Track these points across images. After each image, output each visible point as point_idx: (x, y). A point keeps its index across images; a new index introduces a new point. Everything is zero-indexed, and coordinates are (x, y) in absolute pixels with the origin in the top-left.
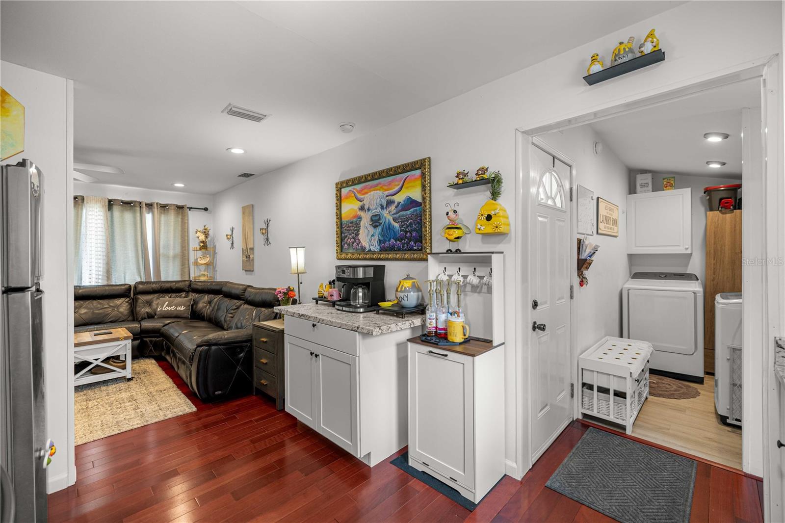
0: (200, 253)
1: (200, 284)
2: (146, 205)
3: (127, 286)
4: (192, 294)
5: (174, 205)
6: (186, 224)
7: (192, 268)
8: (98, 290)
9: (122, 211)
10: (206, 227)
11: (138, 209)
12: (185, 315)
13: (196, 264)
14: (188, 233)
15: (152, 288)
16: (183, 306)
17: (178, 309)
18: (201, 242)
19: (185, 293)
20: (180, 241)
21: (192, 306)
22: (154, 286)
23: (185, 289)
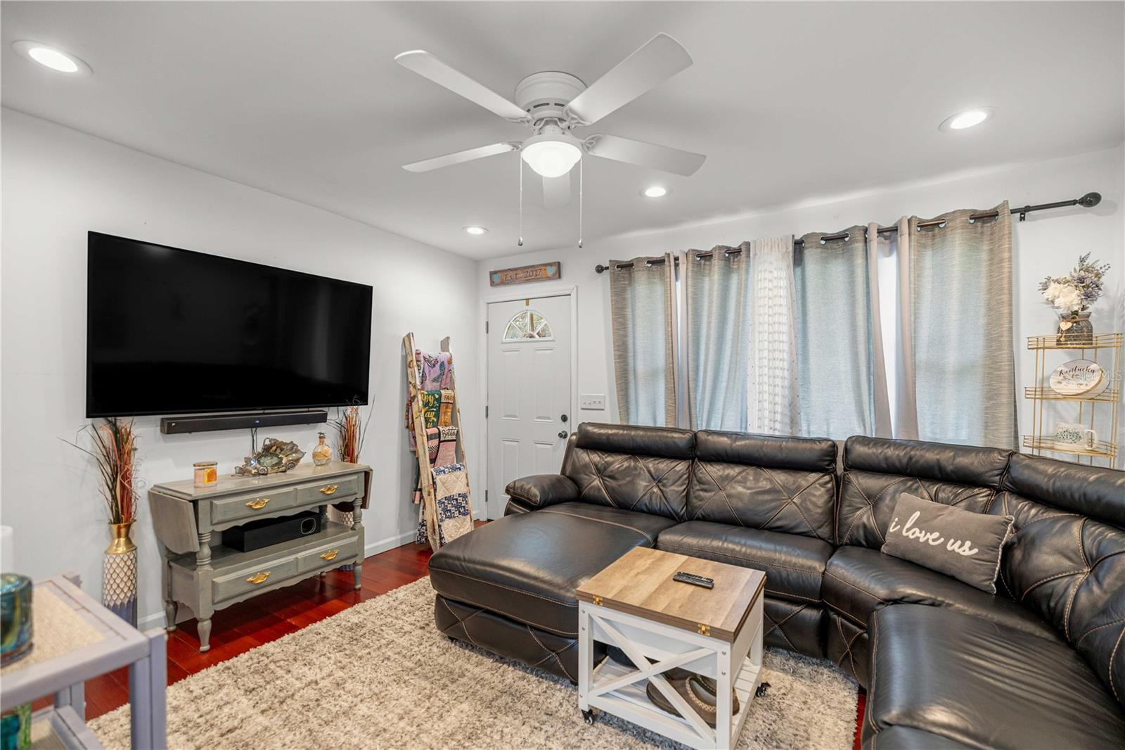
0: (1058, 359)
1: (1050, 470)
2: (881, 232)
3: (824, 445)
4: (1014, 502)
5: (964, 211)
6: (1006, 264)
7: (1026, 408)
8: (767, 446)
9: (825, 261)
10: (1089, 261)
11: (859, 246)
12: (977, 579)
13: (1043, 393)
14: (1011, 294)
15: (886, 459)
16: (968, 544)
17: (949, 548)
18: (1064, 318)
19: (986, 492)
20: (982, 321)
21: (1008, 548)
22: (890, 452)
23: (986, 477)
